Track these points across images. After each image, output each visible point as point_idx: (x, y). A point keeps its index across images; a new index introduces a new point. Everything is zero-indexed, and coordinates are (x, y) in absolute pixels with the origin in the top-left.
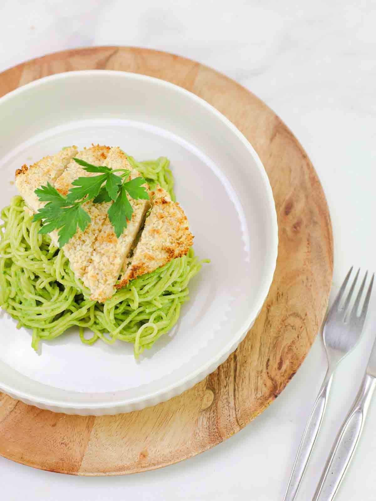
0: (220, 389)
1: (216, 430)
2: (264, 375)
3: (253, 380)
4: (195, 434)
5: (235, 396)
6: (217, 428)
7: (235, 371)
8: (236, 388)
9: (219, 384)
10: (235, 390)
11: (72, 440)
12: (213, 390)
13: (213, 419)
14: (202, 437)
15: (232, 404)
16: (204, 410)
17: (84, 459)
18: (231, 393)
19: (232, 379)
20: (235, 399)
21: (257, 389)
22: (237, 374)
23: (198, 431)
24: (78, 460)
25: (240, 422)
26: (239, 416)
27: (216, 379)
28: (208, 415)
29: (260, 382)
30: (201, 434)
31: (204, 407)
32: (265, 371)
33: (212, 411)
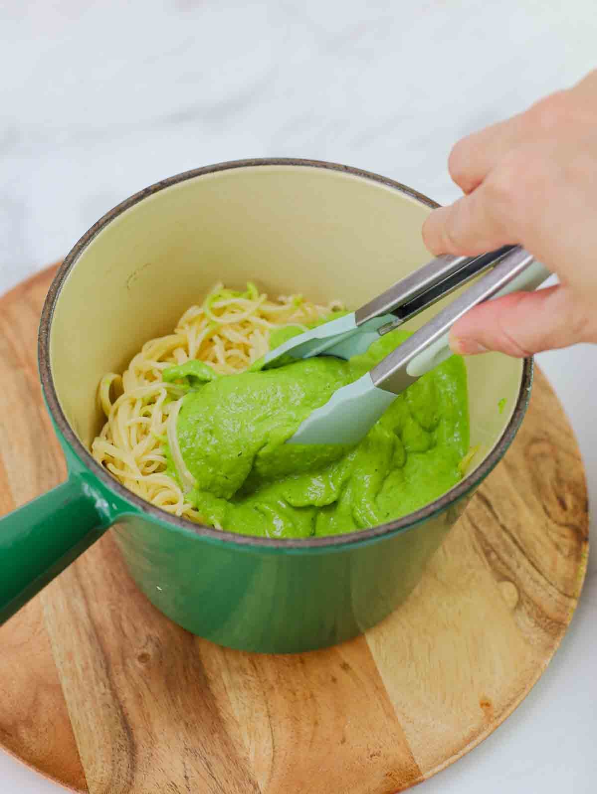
0: (514, 574)
1: (548, 621)
2: (554, 526)
3: (544, 539)
4: (527, 642)
5: (538, 570)
6: (548, 618)
7: (515, 542)
8: (532, 559)
9: (509, 568)
10: (533, 564)
11: (381, 744)
12: (507, 579)
13: (534, 612)
14: (538, 638)
15: (543, 581)
16: (515, 608)
17: (415, 757)
18: (531, 569)
19: (518, 553)
20: (540, 573)
21: (557, 547)
22: (521, 544)
23: (527, 636)
24: (409, 762)
25: (570, 593)
26: (562, 588)
27: (499, 564)
28: (524, 611)
29: (555, 537)
30: (534, 636)
31: (512, 605)
32: (549, 521)
33: (525, 604)
